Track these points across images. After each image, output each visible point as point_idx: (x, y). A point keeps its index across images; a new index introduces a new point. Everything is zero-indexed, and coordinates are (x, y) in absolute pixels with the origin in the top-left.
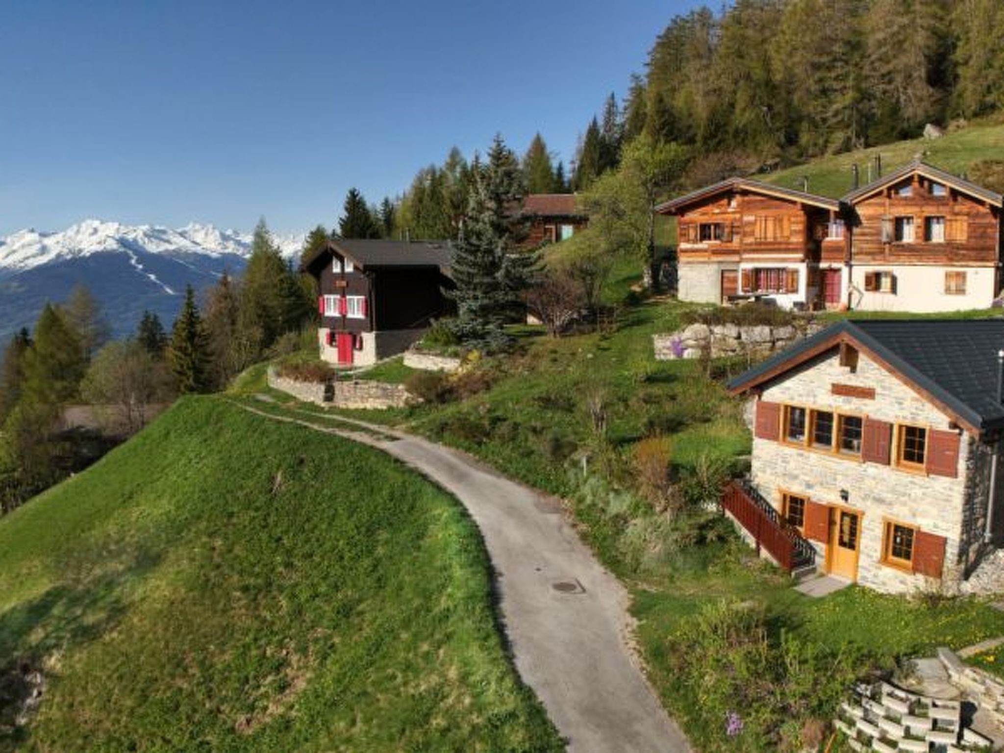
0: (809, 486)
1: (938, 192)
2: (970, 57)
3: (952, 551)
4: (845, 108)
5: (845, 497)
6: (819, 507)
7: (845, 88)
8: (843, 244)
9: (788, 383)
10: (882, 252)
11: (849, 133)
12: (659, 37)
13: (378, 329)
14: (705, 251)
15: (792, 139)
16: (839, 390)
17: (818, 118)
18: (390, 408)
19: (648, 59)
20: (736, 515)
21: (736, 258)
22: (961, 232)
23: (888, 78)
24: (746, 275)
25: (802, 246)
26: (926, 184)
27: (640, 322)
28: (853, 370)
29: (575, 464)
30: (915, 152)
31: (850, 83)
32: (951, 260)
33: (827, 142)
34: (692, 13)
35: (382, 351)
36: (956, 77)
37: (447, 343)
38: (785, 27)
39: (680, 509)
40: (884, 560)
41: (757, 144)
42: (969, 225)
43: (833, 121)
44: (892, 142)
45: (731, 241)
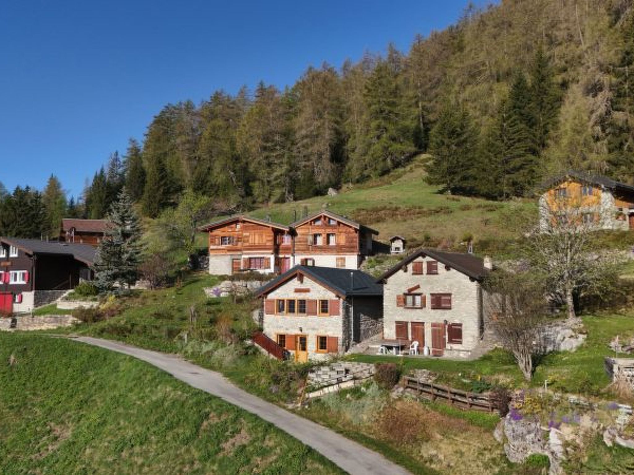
0: (287, 329)
1: (332, 223)
2: (356, 147)
3: (340, 342)
4: (281, 175)
5: (301, 330)
6: (291, 336)
7: (282, 163)
8: (291, 246)
9: (277, 291)
10: (308, 249)
11: (284, 191)
12: (155, 117)
13: (36, 289)
14: (223, 249)
15: (249, 193)
16: (297, 291)
17: (265, 180)
18: (59, 328)
19: (147, 131)
20: (259, 344)
21: (239, 253)
22: (343, 241)
23: (307, 158)
24: (245, 261)
25: (272, 247)
26: (327, 219)
27: (195, 281)
28: (302, 282)
29: (181, 338)
30: (323, 204)
31: (285, 160)
32: (338, 252)
33: (270, 195)
34: (181, 103)
35: (37, 302)
36: (348, 158)
37: (87, 294)
38: (245, 122)
39: (237, 343)
40: (317, 351)
41: (226, 194)
42: (346, 237)
43: (274, 183)
44: (310, 197)
45: (237, 245)
